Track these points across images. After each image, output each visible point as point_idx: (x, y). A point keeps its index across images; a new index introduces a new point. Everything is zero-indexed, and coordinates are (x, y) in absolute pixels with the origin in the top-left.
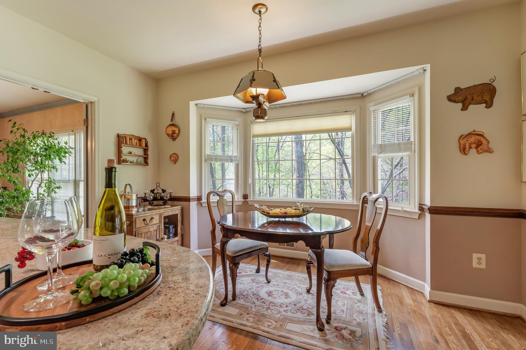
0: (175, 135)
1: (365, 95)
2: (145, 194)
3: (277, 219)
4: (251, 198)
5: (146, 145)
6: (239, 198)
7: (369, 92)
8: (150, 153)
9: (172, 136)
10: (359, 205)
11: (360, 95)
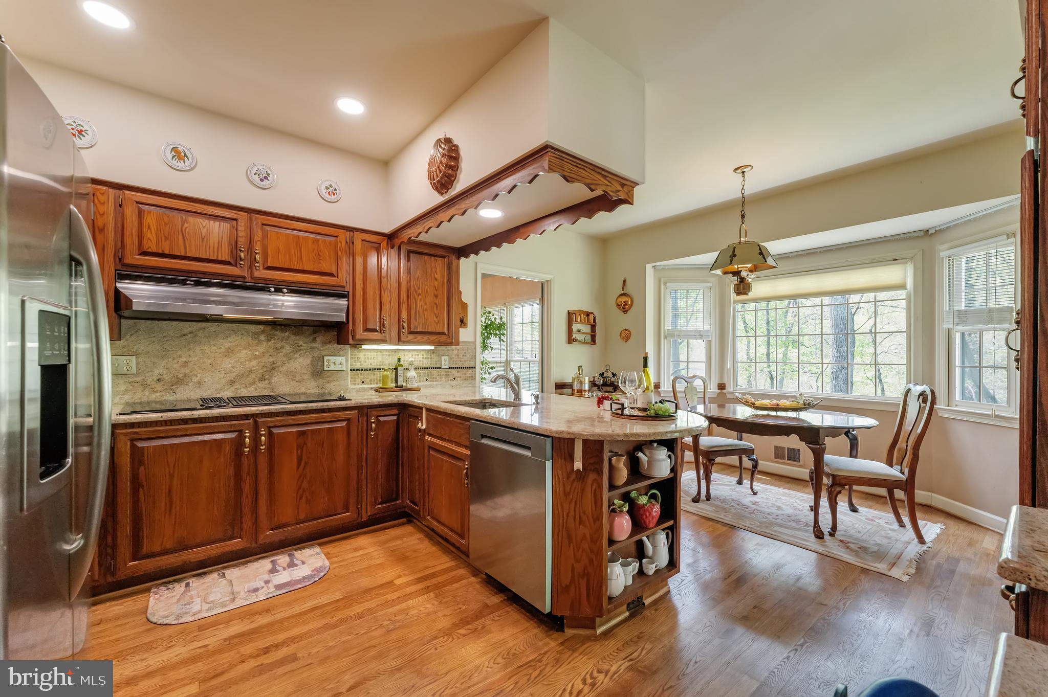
0: (627, 307)
1: (930, 232)
2: (594, 377)
3: (765, 413)
4: (730, 389)
5: (594, 321)
6: (713, 388)
7: (937, 229)
8: (597, 329)
9: (623, 308)
10: (900, 404)
11: (922, 234)
